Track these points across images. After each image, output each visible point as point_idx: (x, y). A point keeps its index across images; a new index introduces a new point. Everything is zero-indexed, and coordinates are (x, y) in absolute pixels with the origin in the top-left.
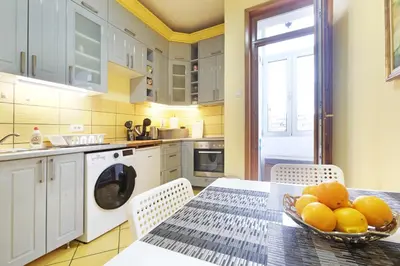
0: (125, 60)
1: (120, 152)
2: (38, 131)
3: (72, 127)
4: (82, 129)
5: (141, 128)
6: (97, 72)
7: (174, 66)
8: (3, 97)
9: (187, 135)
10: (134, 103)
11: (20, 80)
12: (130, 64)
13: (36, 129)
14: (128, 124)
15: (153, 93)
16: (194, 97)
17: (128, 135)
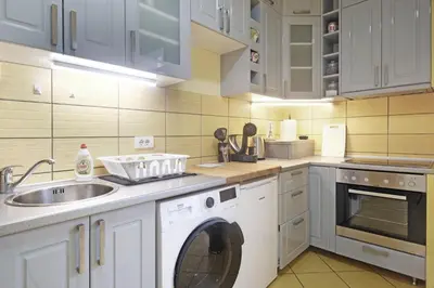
0: (217, 20)
1: (215, 195)
2: (85, 151)
3: (137, 140)
4: (151, 145)
5: (240, 140)
6: (174, 42)
7: (293, 27)
8: (36, 92)
9: (312, 152)
10: (227, 97)
11: (56, 62)
12: (225, 27)
13: (83, 147)
14: (219, 134)
15: (260, 77)
16: (331, 83)
17: (220, 152)
